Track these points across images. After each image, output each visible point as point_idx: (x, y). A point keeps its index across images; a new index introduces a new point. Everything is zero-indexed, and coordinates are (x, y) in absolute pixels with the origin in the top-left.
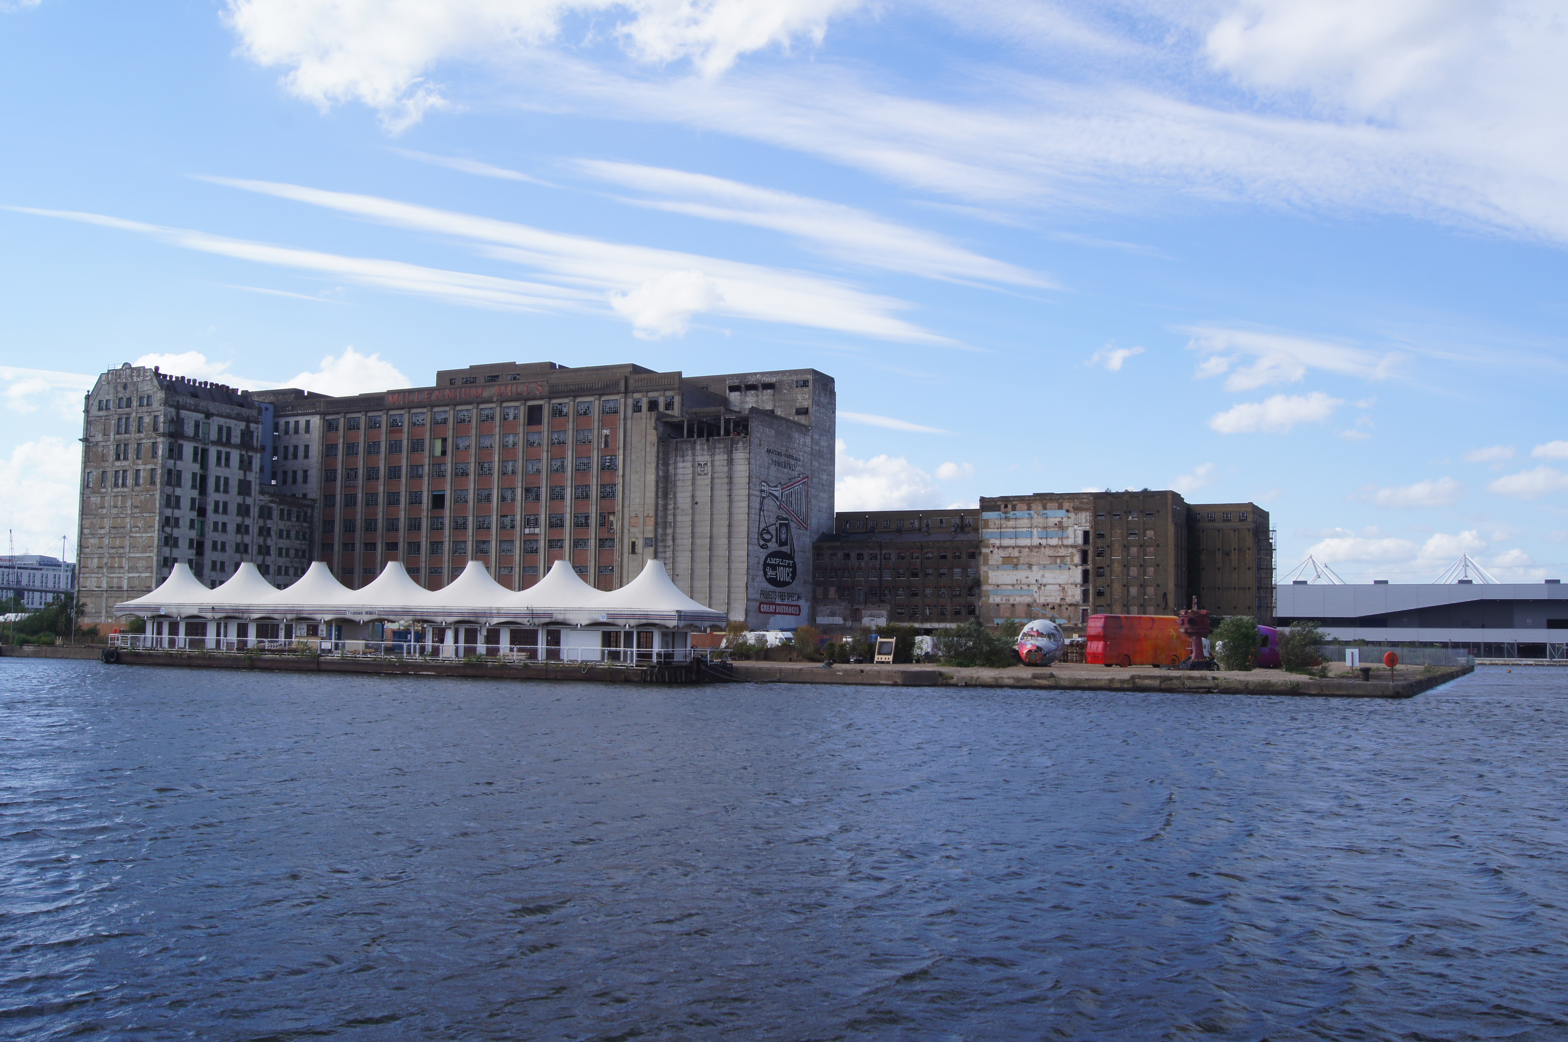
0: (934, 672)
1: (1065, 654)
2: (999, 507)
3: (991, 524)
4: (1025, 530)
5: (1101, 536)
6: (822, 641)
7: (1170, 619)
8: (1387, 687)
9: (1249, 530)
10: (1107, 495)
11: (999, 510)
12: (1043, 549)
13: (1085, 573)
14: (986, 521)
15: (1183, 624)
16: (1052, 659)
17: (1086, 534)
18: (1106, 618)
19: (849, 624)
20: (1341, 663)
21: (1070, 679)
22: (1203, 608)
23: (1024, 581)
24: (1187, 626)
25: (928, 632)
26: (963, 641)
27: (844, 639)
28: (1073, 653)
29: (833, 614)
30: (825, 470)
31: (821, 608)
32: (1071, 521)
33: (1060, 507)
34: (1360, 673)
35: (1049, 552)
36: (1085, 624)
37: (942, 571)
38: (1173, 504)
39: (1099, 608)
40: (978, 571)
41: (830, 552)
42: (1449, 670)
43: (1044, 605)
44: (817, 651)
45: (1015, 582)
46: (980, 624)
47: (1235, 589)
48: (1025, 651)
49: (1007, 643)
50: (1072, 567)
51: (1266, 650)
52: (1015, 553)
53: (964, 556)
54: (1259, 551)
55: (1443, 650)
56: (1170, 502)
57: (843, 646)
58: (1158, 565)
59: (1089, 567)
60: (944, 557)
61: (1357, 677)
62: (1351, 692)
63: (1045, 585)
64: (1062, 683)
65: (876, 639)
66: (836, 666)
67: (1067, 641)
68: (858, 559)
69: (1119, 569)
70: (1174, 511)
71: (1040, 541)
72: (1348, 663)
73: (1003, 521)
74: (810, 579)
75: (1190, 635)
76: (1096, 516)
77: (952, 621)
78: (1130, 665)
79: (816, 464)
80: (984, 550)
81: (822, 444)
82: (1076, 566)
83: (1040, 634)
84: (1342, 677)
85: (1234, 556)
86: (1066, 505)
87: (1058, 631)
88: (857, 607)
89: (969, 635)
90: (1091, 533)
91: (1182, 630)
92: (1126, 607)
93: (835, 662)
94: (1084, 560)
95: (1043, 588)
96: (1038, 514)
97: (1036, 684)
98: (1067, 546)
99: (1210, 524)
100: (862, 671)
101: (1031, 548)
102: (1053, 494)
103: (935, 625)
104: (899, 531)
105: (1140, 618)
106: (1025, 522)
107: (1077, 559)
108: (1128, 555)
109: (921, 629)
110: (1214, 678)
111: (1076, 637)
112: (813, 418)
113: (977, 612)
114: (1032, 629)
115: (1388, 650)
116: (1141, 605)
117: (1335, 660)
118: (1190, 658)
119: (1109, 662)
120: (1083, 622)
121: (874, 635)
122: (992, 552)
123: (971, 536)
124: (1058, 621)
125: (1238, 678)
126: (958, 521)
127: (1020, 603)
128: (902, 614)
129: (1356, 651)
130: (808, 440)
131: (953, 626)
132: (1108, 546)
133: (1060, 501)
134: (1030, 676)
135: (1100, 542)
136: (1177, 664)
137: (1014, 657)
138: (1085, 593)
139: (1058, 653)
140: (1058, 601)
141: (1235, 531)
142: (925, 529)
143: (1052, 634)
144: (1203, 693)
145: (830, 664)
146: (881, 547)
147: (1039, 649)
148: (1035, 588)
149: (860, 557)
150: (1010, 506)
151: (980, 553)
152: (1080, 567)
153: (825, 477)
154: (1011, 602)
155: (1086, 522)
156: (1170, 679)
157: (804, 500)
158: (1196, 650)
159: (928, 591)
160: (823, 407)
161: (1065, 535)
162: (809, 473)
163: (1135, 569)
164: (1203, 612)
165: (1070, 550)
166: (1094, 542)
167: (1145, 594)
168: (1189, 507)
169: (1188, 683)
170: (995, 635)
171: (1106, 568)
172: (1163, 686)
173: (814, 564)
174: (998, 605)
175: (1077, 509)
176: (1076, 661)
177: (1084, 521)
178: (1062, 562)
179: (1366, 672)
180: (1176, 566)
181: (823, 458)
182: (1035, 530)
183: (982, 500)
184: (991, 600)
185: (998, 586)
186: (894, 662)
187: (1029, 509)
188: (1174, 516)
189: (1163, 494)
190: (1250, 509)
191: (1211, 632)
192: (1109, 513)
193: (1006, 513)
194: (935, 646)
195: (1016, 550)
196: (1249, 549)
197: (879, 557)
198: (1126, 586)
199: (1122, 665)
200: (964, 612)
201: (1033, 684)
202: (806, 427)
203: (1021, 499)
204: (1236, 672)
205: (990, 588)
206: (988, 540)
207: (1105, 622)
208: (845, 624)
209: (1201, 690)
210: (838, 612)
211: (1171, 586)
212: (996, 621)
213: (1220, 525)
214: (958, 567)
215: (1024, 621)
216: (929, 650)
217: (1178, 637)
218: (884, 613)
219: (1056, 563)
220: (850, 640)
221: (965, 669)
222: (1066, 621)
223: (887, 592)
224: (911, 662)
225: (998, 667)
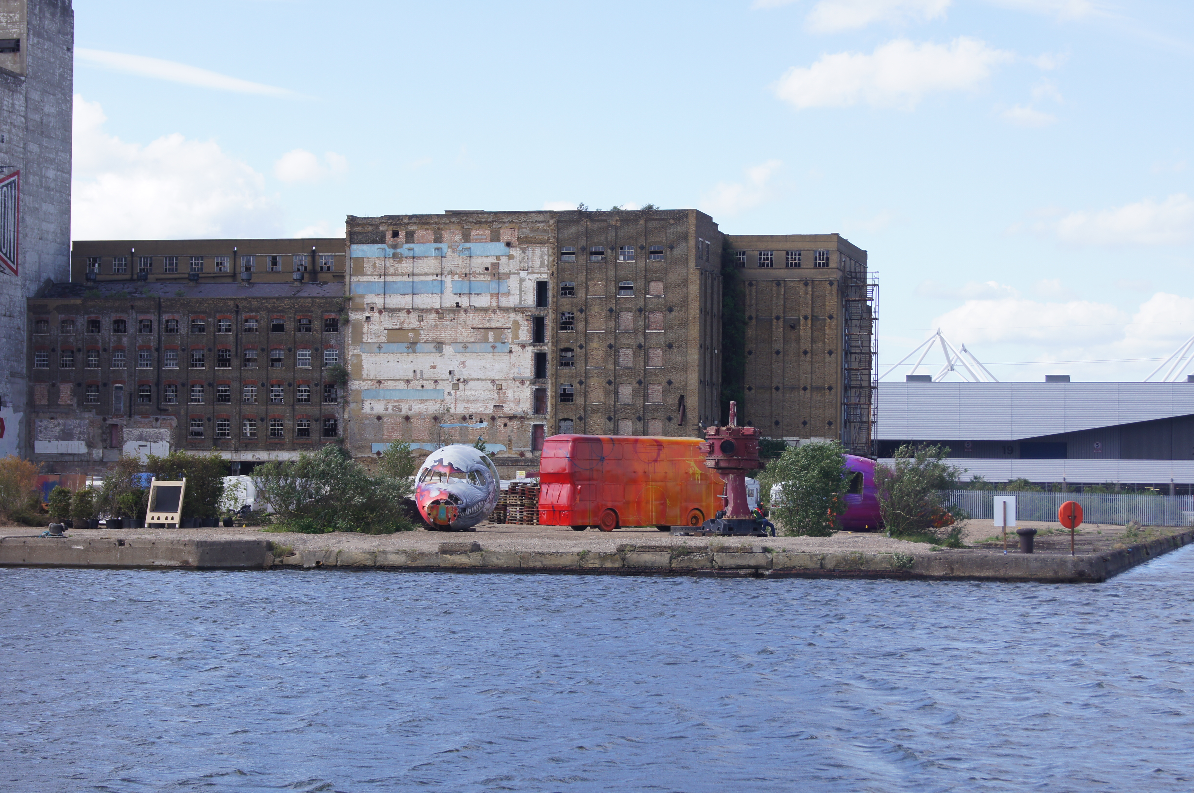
0: (258, 543)
1: (502, 508)
2: (383, 234)
3: (368, 268)
4: (430, 278)
5: (568, 291)
6: (46, 486)
7: (688, 445)
8: (1063, 563)
9: (831, 284)
10: (580, 215)
11: (383, 242)
12: (462, 315)
13: (540, 360)
14: (359, 262)
15: (711, 452)
16: (477, 518)
17: (541, 287)
18: (575, 441)
19: (98, 453)
20: (986, 522)
21: (508, 554)
22: (750, 424)
23: (428, 373)
24: (718, 455)
25: (247, 468)
26: (313, 485)
27: (88, 483)
28: (514, 505)
29: (66, 435)
30: (52, 161)
31: (43, 424)
32: (515, 264)
33: (495, 238)
34: (1017, 538)
35: (474, 320)
36: (537, 453)
37: (275, 354)
38: (698, 234)
39: (563, 424)
40: (342, 355)
41: (62, 317)
42: (1169, 533)
43: (464, 418)
44: (36, 505)
45: (411, 375)
46: (345, 454)
47: (805, 389)
48: (427, 503)
49: (396, 488)
50: (515, 348)
51: (858, 499)
52: (412, 321)
53: (317, 326)
54: (848, 321)
55: (1161, 499)
56: (692, 230)
57: (84, 496)
58: (670, 346)
59: (547, 348)
60: (279, 328)
61: (1014, 546)
62: (1002, 573)
63: (465, 381)
64: (495, 561)
65: (149, 481)
66: (72, 533)
67: (505, 485)
68: (116, 331)
69: (601, 352)
70: (699, 247)
71: (458, 299)
72: (998, 521)
73: (389, 262)
74: (22, 367)
75: (724, 471)
76: (560, 253)
77: (293, 448)
78: (618, 527)
79: (34, 148)
80: (354, 316)
81: (46, 109)
82: (523, 346)
83: (455, 471)
84: (988, 546)
85: (805, 330)
86: (506, 234)
87: (489, 465)
88: (114, 421)
89: (323, 475)
90: (550, 286)
91: (710, 464)
92: (613, 420)
93: (70, 525)
94: (538, 336)
95: (461, 386)
96: (454, 250)
97: (447, 564)
98: (506, 310)
99: (764, 271)
100: (121, 543)
101: (440, 312)
102: (482, 212)
103: (263, 456)
104: (195, 278)
105: (636, 441)
106: (429, 265)
107: (525, 333)
108: (617, 326)
109: (235, 463)
110: (766, 550)
111: (521, 477)
112: (29, 60)
113: (340, 431)
114: (441, 461)
115: (1066, 498)
116: (639, 419)
117: (977, 517)
118: (724, 513)
119: (580, 523)
120: (536, 447)
121: (144, 475)
122: (368, 318)
123: (330, 289)
124: (490, 448)
125: (808, 549)
126: (306, 261)
127: (420, 414)
128: (200, 434)
129: (1011, 500)
130: (19, 102)
131: (295, 456)
132: (581, 311)
133: (495, 225)
134: (435, 549)
135: (566, 303)
136: (700, 524)
137: (406, 513)
138: (539, 397)
139: (487, 505)
140: (490, 411)
141: (806, 284)
142: (244, 276)
143: (477, 471)
144: (745, 576)
145: (59, 530)
146: (159, 309)
147: (453, 498)
148: (447, 387)
149: (119, 326)
150: (402, 234)
151: (347, 321)
152: (531, 348)
153: (51, 173)
154: (404, 412)
155: (542, 265)
156: (688, 551)
157: (10, 216)
158: (735, 499)
159: (249, 392)
160: (50, 39)
161: (503, 289)
162: (20, 166)
163: (629, 352)
164: (748, 430)
165: (513, 316)
166: (557, 303)
167: (646, 398)
168: (726, 240)
169: (720, 559)
170: (373, 473)
171: (577, 351)
172: (675, 565)
173: (30, 339)
174: (379, 418)
175: (525, 242)
176: (521, 522)
177: (538, 263)
178: (497, 339)
179: (1028, 535)
180: (703, 347)
181: (49, 137)
182: (448, 280)
183: (352, 221)
184: (367, 409)
185: (379, 382)
186: (183, 525)
187: (438, 239)
188: (699, 257)
189: (680, 215)
190: (833, 246)
191: (762, 467)
192: (584, 249)
193: (395, 247)
194: (260, 493)
195: (414, 315)
196: (831, 317)
197: (155, 326)
198: (612, 383)
199: (602, 527)
200: (315, 431)
201: (442, 564)
202: (15, 76)
203: (424, 220)
204: (804, 539)
205: (365, 386)
206: (362, 296)
207: (574, 448)
208: (90, 454)
209: (742, 572)
210: (77, 431)
211: (693, 384)
212: (377, 447)
213: (781, 273)
214: (306, 347)
215: (428, 447)
216: (250, 501)
217: (703, 477)
218: (166, 432)
219: (486, 341)
220: (98, 484)
221: (316, 536)
222: (504, 448)
223: (170, 393)
224: (216, 525)
225: (379, 533)
